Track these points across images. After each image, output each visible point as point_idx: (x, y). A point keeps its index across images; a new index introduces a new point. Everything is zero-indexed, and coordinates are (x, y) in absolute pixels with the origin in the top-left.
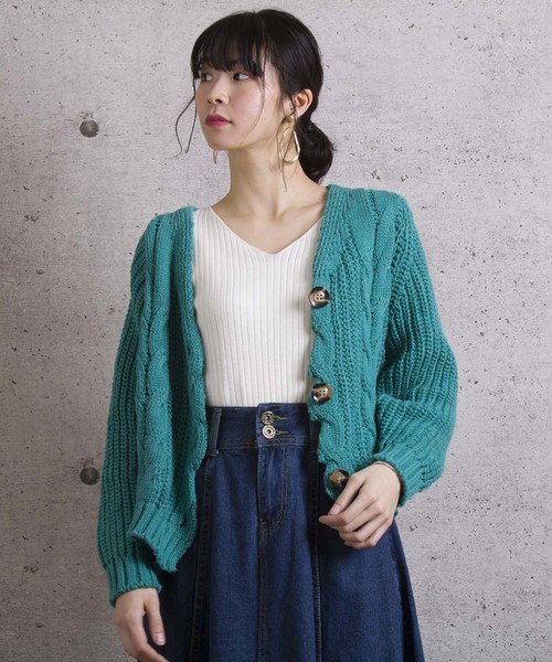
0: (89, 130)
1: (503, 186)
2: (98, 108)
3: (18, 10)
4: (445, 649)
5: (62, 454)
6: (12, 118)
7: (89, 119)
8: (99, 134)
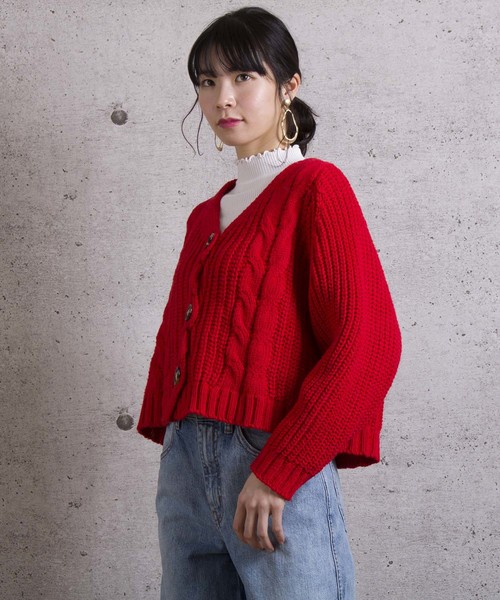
0: (119, 118)
1: (484, 161)
2: (127, 99)
3: (55, 14)
4: (440, 570)
6: (51, 109)
7: (119, 109)
8: (128, 122)
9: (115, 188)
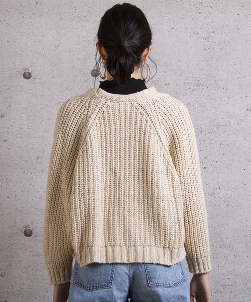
0: (27, 76)
1: (214, 101)
5: (15, 223)
7: (27, 71)
8: (32, 78)
9: (25, 112)
